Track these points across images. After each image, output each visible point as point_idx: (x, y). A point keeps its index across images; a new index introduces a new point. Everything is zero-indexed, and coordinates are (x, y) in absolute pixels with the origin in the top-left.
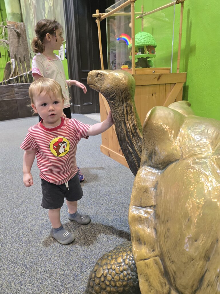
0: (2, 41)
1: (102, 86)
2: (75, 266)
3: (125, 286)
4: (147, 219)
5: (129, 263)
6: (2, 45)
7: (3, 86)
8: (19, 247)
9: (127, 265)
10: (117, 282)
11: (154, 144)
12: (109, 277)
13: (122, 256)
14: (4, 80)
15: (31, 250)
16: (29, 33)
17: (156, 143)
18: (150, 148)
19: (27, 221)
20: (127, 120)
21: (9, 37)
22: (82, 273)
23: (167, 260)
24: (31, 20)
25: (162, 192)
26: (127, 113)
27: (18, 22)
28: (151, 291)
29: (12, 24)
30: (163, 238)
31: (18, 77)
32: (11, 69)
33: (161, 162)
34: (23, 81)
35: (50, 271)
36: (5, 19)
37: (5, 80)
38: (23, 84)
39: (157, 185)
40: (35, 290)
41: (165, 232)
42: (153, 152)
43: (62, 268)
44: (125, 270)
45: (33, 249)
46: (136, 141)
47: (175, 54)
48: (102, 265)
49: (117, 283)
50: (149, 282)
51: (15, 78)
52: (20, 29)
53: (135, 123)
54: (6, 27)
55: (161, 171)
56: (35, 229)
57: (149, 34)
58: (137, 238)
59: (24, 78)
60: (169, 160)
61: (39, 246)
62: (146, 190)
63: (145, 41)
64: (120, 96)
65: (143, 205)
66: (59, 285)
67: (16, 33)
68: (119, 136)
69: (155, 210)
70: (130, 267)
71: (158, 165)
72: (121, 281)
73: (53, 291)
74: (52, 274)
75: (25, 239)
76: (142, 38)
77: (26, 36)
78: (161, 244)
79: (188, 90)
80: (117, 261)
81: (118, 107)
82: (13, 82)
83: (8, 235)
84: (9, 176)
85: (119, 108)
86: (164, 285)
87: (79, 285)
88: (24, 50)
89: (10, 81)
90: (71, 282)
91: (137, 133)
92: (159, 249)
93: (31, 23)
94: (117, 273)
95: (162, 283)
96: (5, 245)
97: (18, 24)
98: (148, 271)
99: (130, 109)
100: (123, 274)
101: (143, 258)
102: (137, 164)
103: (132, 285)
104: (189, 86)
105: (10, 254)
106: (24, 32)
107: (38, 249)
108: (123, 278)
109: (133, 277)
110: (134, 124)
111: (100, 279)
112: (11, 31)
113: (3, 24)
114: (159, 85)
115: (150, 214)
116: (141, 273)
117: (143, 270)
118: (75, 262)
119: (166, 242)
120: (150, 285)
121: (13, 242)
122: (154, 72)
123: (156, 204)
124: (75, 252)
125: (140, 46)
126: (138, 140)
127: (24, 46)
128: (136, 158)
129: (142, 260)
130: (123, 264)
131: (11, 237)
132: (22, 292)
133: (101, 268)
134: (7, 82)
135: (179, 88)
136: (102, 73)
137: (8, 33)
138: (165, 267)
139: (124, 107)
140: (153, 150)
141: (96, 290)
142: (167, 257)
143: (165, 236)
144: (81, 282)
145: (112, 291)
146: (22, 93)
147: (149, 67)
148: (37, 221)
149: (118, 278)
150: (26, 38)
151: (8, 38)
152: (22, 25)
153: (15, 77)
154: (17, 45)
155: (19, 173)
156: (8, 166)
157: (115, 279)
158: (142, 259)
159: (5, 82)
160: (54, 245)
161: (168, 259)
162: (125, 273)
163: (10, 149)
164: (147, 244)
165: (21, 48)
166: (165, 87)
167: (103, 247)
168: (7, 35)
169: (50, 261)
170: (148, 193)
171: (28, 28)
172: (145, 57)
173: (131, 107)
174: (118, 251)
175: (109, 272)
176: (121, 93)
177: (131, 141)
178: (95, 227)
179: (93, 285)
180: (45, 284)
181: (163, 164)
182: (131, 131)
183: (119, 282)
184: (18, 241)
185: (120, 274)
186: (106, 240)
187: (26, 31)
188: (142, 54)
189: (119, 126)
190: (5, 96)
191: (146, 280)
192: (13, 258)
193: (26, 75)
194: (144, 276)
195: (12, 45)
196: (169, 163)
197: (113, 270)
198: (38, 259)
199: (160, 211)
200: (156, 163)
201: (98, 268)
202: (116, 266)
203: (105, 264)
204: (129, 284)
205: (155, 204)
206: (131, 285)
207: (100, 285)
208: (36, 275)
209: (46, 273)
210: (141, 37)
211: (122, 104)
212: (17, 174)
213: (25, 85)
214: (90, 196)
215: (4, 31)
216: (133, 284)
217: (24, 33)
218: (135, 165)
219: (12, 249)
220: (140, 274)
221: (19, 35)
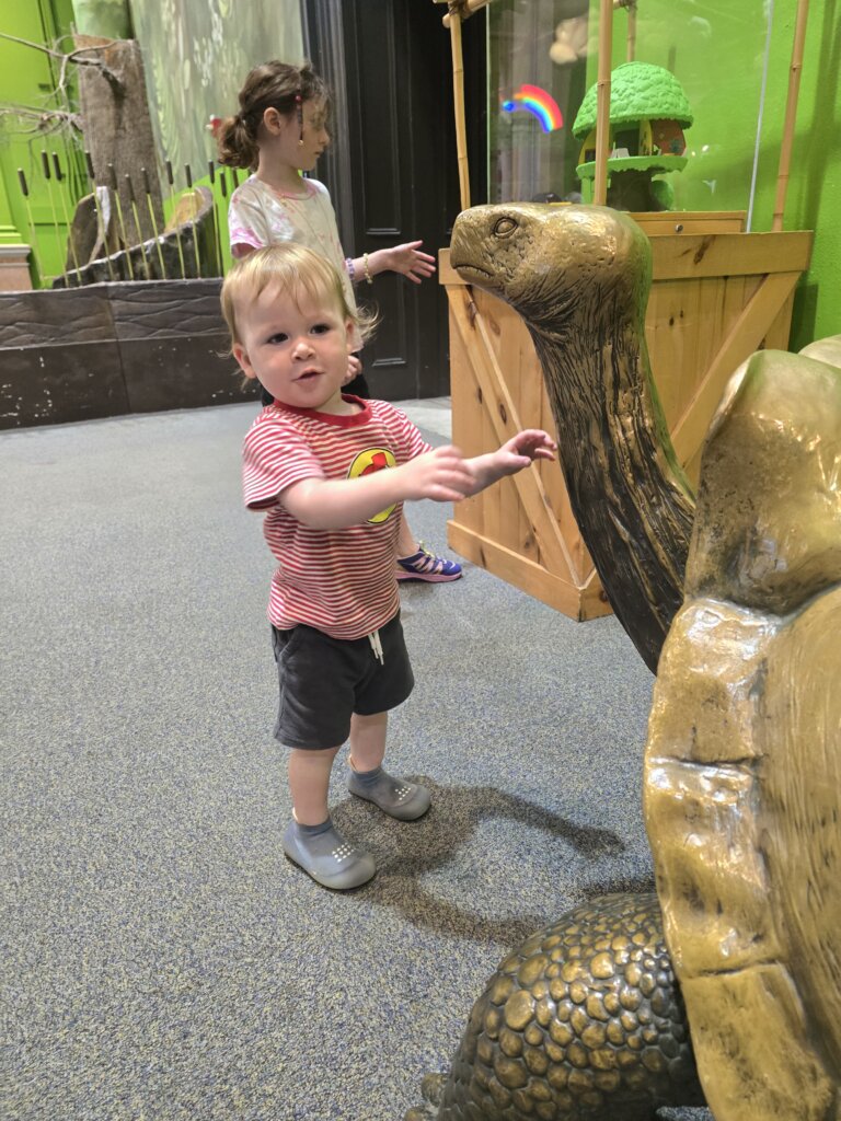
0: (58, 118)
1: (518, 270)
2: (385, 976)
3: (627, 1069)
4: (723, 810)
5: (646, 981)
6: (60, 131)
7: (68, 289)
8: (167, 892)
9: (636, 986)
10: (596, 1053)
11: (753, 508)
12: (562, 1031)
13: (613, 953)
14: (70, 265)
15: (211, 904)
16: (158, 85)
17: (761, 504)
18: (734, 522)
19: (189, 799)
20: (616, 412)
21: (84, 100)
22: (411, 1001)
23: (822, 979)
24: (165, 27)
25: (789, 706)
26: (616, 384)
27: (114, 37)
28: (752, 1099)
29: (95, 47)
30: (803, 892)
31: (124, 255)
32: (96, 224)
33: (779, 581)
34: (142, 272)
35: (289, 986)
36: (68, 26)
37: (74, 268)
38: (142, 282)
39: (763, 675)
40: (239, 1057)
41: (810, 866)
42: (744, 542)
43: (336, 980)
44: (625, 1006)
45: (220, 903)
46: (649, 498)
47: (770, 155)
48: (526, 981)
49: (594, 1057)
50: (743, 1061)
51: (113, 261)
52: (123, 67)
53: (648, 422)
54: (70, 59)
55: (778, 621)
56: (221, 828)
57: (663, 70)
58: (685, 884)
59: (148, 260)
60: (821, 574)
61: (241, 891)
62: (714, 695)
63: (647, 99)
64: (593, 311)
65: (704, 755)
66: (328, 1044)
67: (107, 83)
68: (577, 478)
69: (757, 778)
70: (647, 994)
71: (767, 594)
72: (610, 1045)
73: (307, 1062)
74: (297, 999)
75: (187, 866)
76: (633, 88)
77: (144, 96)
78: (794, 915)
79: (815, 302)
80: (590, 970)
81: (580, 358)
82: (106, 276)
83: (123, 847)
84: (110, 629)
85: (585, 361)
86: (807, 1076)
87: (404, 1046)
88: (140, 152)
89: (95, 273)
90: (371, 1034)
91: (653, 465)
92: (784, 934)
93: (164, 39)
94: (594, 1018)
95: (800, 1067)
96: (112, 883)
97: (115, 44)
98: (738, 1019)
99: (631, 368)
100: (621, 1021)
101: (714, 966)
102: (648, 591)
103: (658, 1065)
104: (821, 289)
105: (136, 917)
106: (136, 80)
107: (239, 903)
108: (618, 1038)
109: (661, 1036)
110: (645, 429)
111: (521, 1035)
112: (89, 76)
113: (61, 47)
114: (697, 283)
115: (735, 792)
116: (706, 1025)
117: (716, 1011)
118: (380, 959)
119: (816, 907)
120: (746, 1074)
121: (144, 875)
122: (680, 229)
123: (762, 754)
124: (380, 920)
125: (625, 122)
126: (657, 494)
127: (140, 134)
128: (646, 567)
129: (710, 972)
130: (617, 983)
131: (135, 854)
132: (190, 1060)
133: (526, 994)
134: (82, 277)
135: (778, 294)
136: (521, 215)
137: (79, 82)
138: (812, 1006)
139: (604, 358)
140: (744, 531)
141: (504, 1076)
142: (823, 966)
143: (810, 883)
144: (412, 1037)
145: (572, 1084)
146: (138, 318)
147: (657, 210)
148: (228, 800)
149: (599, 1037)
150: (146, 105)
151: (78, 104)
152: (132, 50)
153: (113, 257)
154: (111, 132)
155: (146, 620)
156: (100, 593)
157: (588, 1038)
158: (709, 967)
159: (75, 275)
160: (298, 892)
161: (826, 975)
162: (629, 1017)
163: (103, 528)
164: (730, 913)
165: (129, 144)
166: (721, 292)
167: (486, 909)
168: (77, 93)
169: (288, 951)
170: (725, 709)
171: (154, 61)
172: (643, 168)
173: (632, 358)
174: (586, 930)
175: (557, 1009)
176: (596, 296)
177: (626, 498)
178: (449, 830)
179: (492, 1054)
180: (274, 1034)
181: (789, 590)
182: (631, 456)
183: (602, 1052)
184: (162, 870)
185: (606, 1021)
186: (494, 882)
187: (147, 76)
188: (630, 155)
189: (576, 435)
190: (79, 328)
191: (728, 1051)
192: (145, 934)
193: (155, 246)
194: (721, 1035)
195: (93, 133)
196: (820, 585)
197: (577, 1004)
198: (239, 941)
199: (782, 781)
200: (755, 586)
201: (510, 992)
202: (586, 989)
203: (537, 980)
204: (645, 1061)
205: (756, 752)
206: (654, 1067)
207: (521, 1059)
208: (240, 1002)
209: (274, 996)
210: (632, 85)
211: (596, 343)
212: (136, 622)
213: (151, 286)
214: (421, 714)
215: (66, 74)
216: (664, 1065)
217: (139, 82)
218: (640, 594)
219: (141, 898)
220: (702, 1028)
221: (118, 93)
